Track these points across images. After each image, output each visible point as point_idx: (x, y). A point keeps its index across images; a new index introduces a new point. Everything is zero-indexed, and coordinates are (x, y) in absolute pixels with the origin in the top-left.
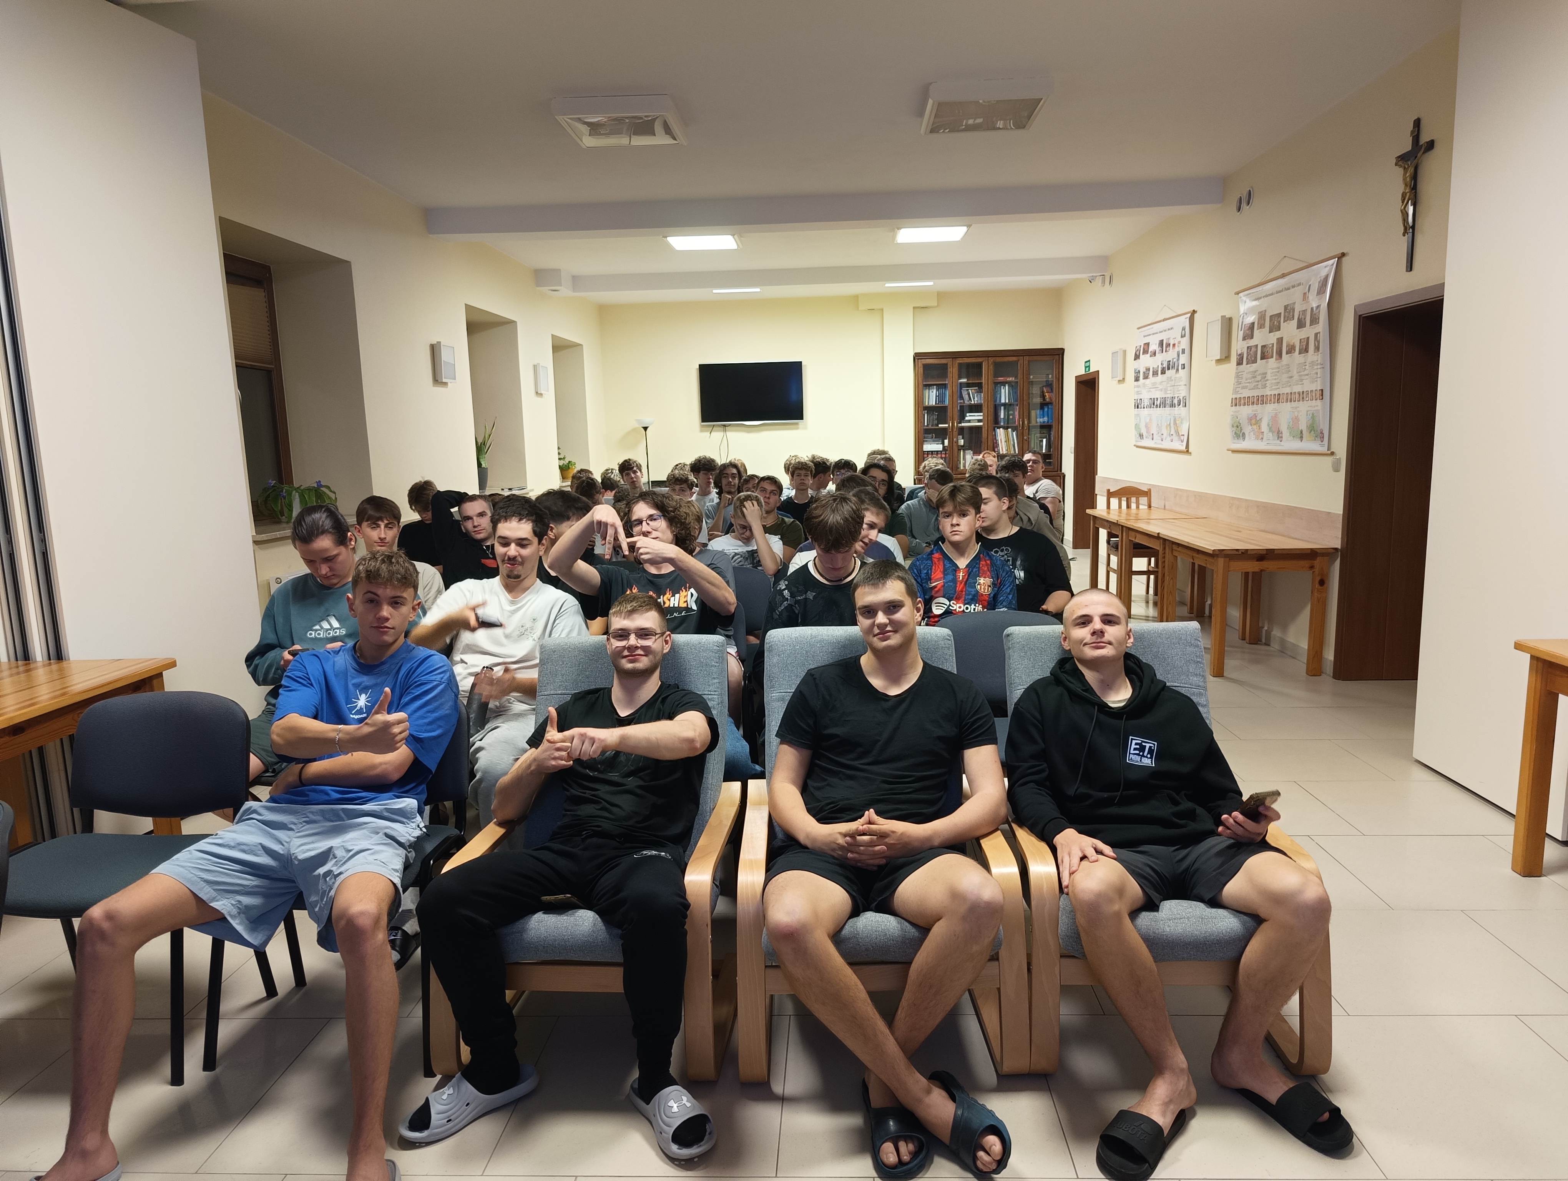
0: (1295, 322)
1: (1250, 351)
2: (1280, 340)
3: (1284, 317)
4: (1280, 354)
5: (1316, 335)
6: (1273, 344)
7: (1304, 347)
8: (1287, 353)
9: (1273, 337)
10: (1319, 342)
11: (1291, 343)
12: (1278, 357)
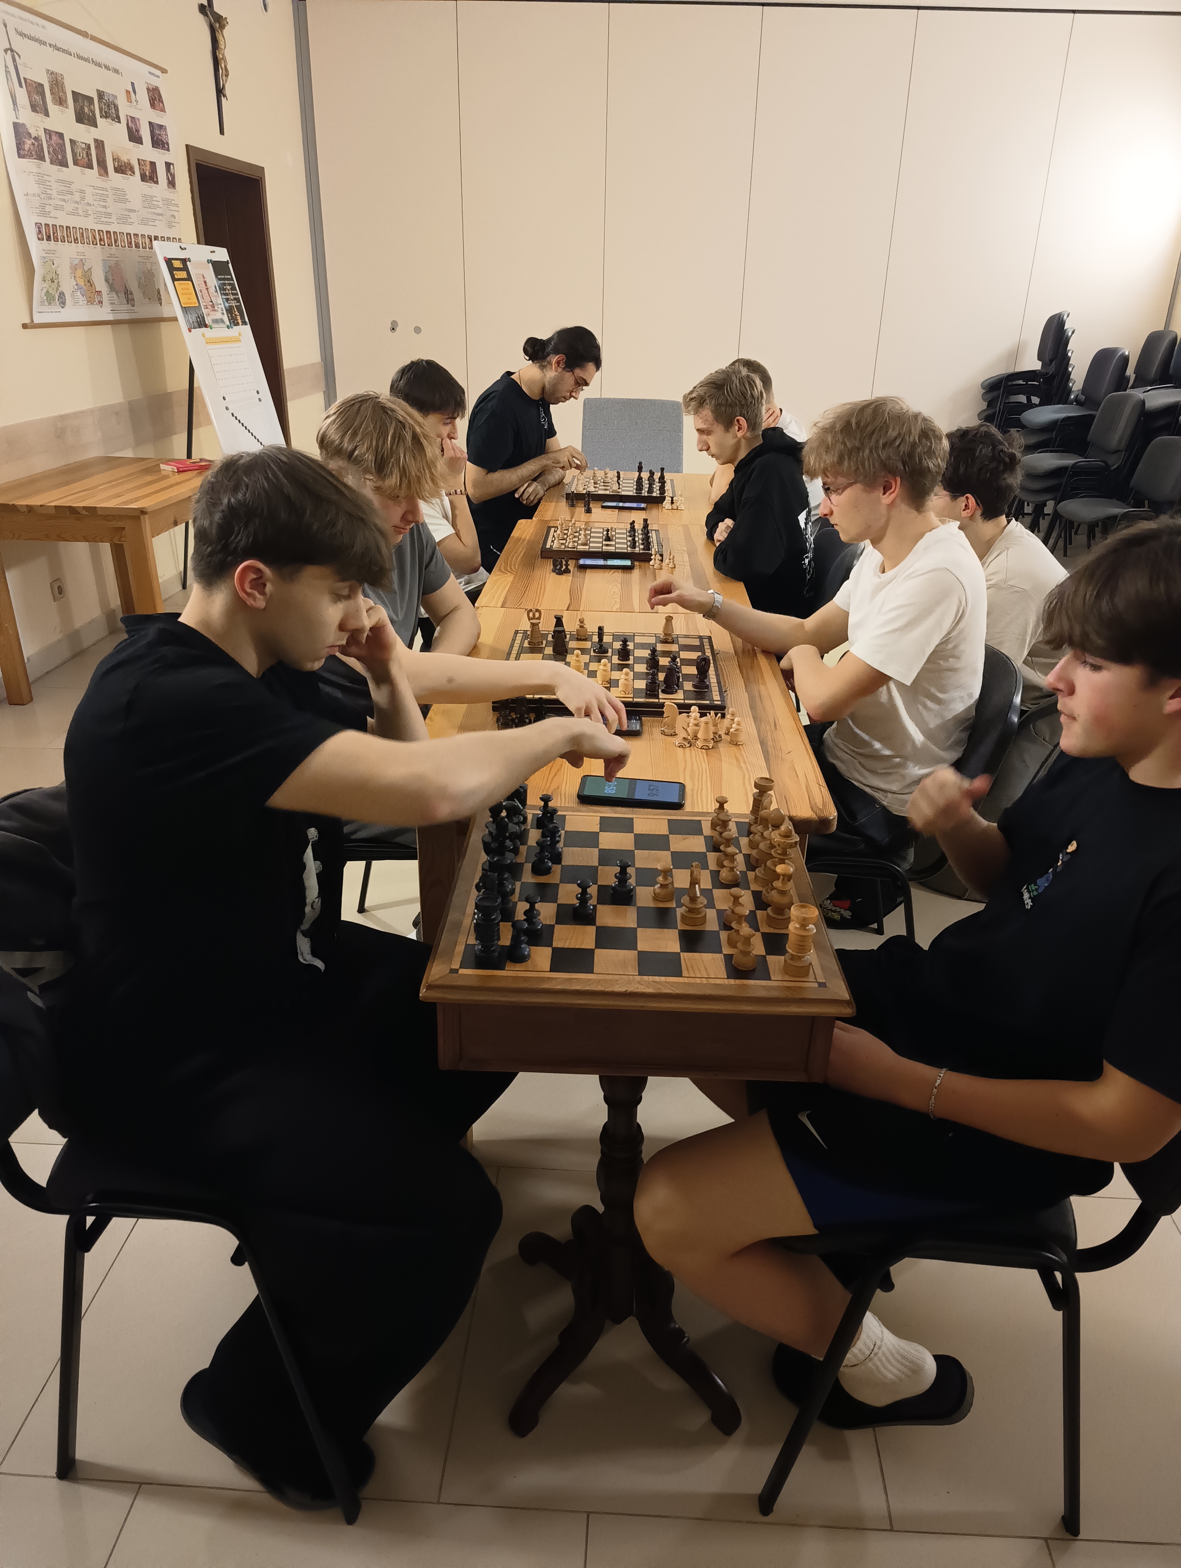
0: (122, 128)
1: (50, 138)
2: (100, 145)
3: (101, 110)
4: (102, 164)
5: (168, 165)
6: (89, 147)
7: (147, 174)
8: (117, 170)
9: (84, 134)
10: (173, 176)
11: (124, 158)
12: (102, 172)
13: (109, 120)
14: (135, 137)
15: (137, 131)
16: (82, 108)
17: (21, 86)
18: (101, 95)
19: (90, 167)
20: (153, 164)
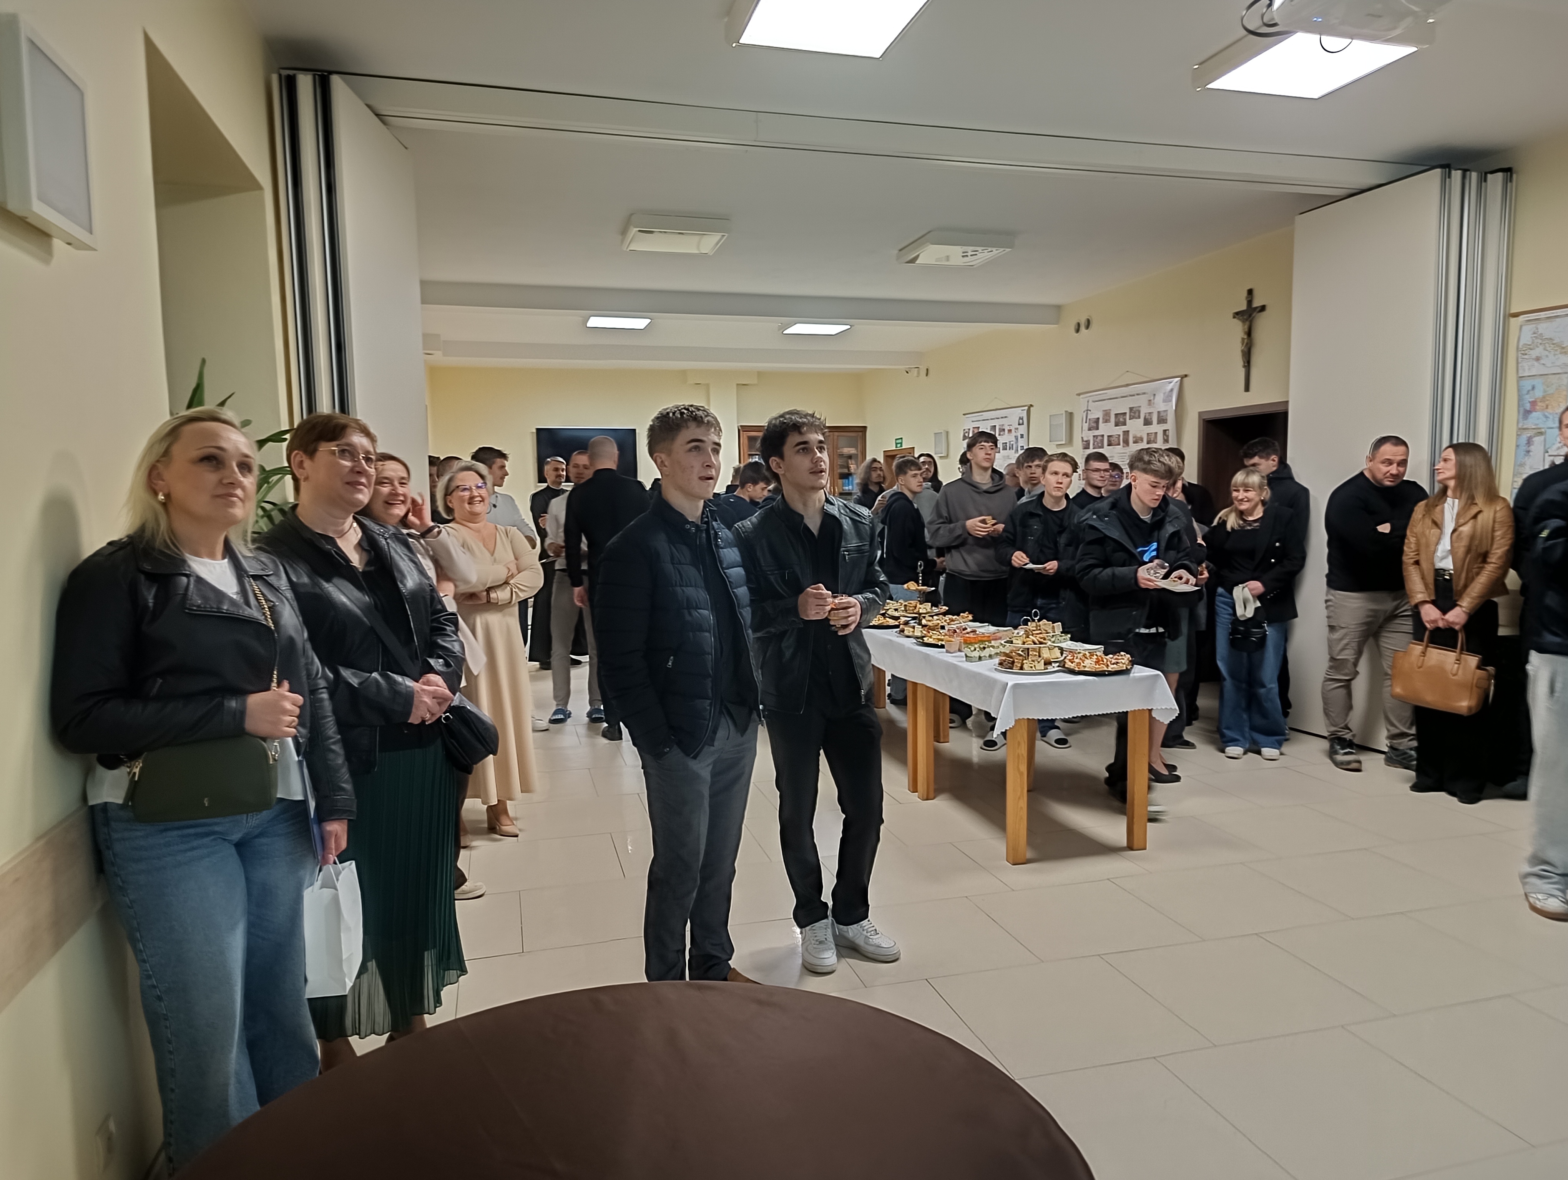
0: (1142, 420)
2: (1126, 433)
3: (1130, 416)
4: (1126, 442)
5: (1165, 431)
6: (1119, 435)
7: (1152, 439)
8: (1134, 442)
9: (1119, 430)
10: (1168, 436)
11: (1139, 435)
12: (1125, 445)
13: (1134, 420)
14: (1147, 422)
15: (1151, 419)
16: (1119, 419)
17: (1086, 422)
18: (1131, 409)
19: (1119, 444)
20: (1156, 433)
